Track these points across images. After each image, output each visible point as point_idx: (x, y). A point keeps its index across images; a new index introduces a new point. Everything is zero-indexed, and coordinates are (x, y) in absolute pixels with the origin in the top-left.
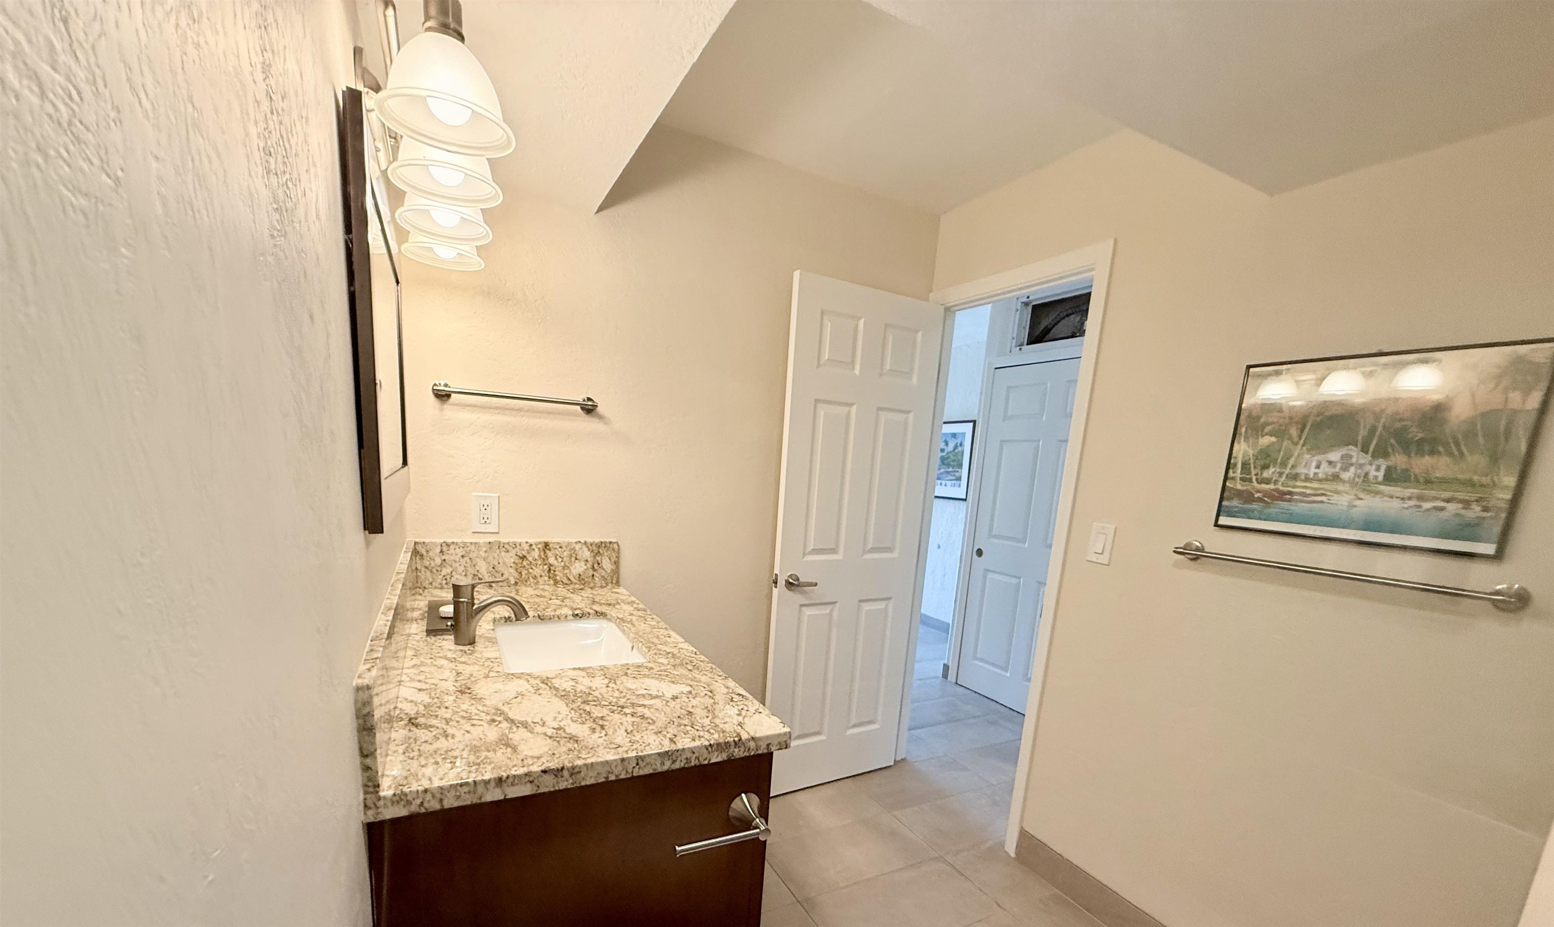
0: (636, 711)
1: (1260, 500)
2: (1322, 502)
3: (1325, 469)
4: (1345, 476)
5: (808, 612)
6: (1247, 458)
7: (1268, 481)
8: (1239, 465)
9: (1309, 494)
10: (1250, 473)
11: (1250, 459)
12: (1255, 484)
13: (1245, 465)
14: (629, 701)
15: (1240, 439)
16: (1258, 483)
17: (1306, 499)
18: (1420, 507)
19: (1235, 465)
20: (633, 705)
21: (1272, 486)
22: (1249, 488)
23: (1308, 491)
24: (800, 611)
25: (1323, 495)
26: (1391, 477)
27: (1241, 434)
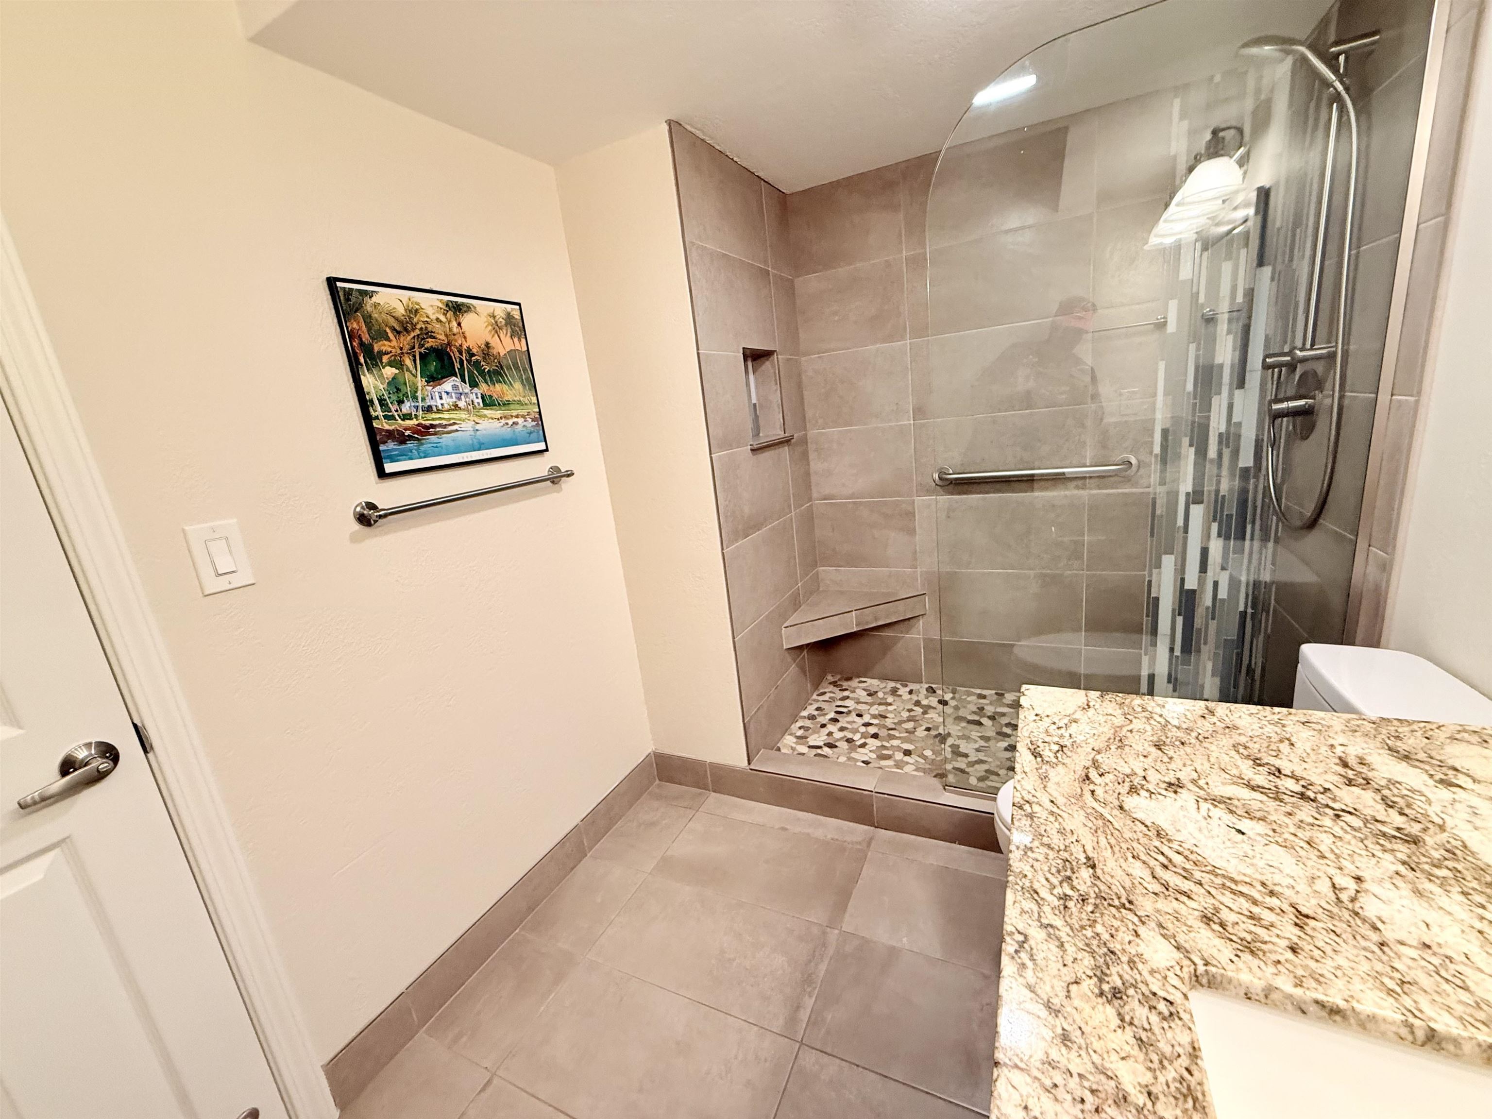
0: (1271, 778)
3: (446, 399)
4: (461, 404)
6: (380, 393)
7: (407, 417)
8: (376, 402)
10: (390, 409)
11: (383, 393)
13: (382, 401)
14: (1288, 808)
16: (402, 420)
17: (446, 429)
18: (507, 423)
19: (370, 402)
20: (1277, 795)
21: (414, 422)
22: (396, 426)
23: (444, 422)
25: (454, 424)
26: (486, 402)
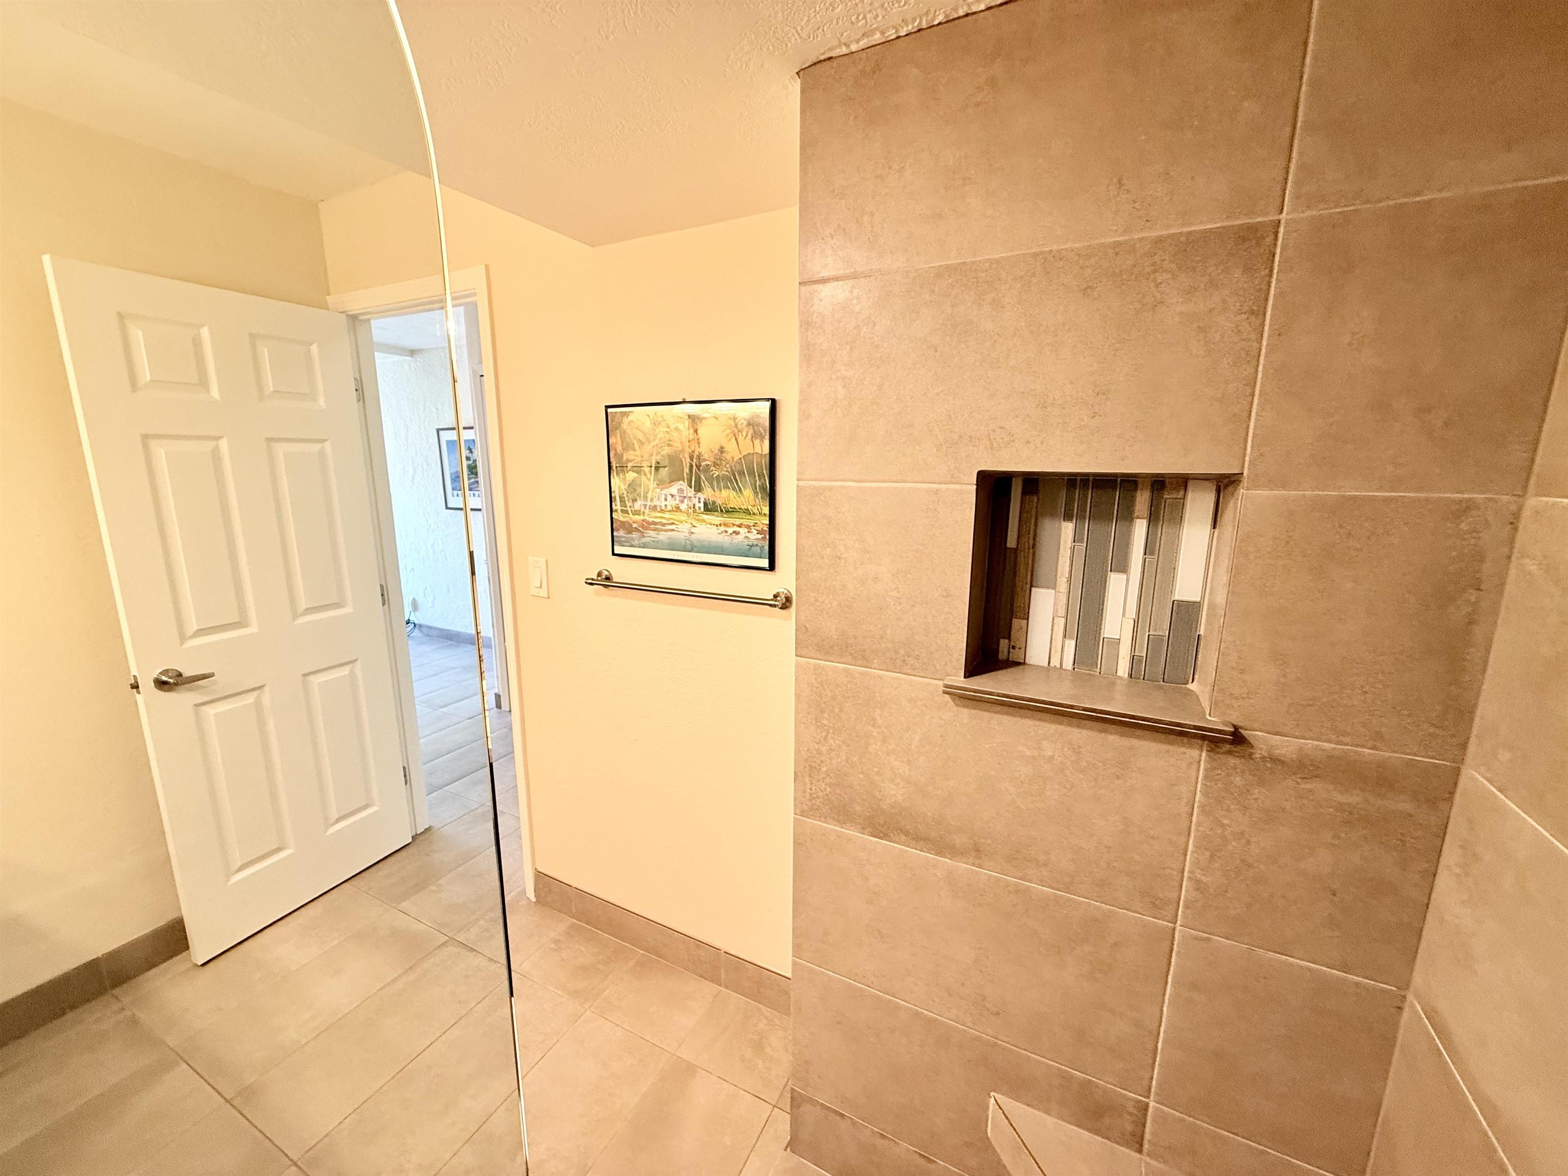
1: (637, 530)
2: (673, 530)
3: (671, 503)
4: (683, 507)
5: (211, 711)
6: (621, 493)
7: (637, 513)
8: (618, 499)
9: (665, 524)
10: (626, 507)
11: (623, 494)
12: (631, 515)
13: (622, 498)
15: (614, 475)
16: (633, 515)
17: (664, 528)
18: (726, 532)
19: (615, 497)
21: (641, 517)
22: (628, 519)
23: (664, 521)
24: (197, 715)
25: (673, 524)
26: (709, 508)
27: (613, 470)
